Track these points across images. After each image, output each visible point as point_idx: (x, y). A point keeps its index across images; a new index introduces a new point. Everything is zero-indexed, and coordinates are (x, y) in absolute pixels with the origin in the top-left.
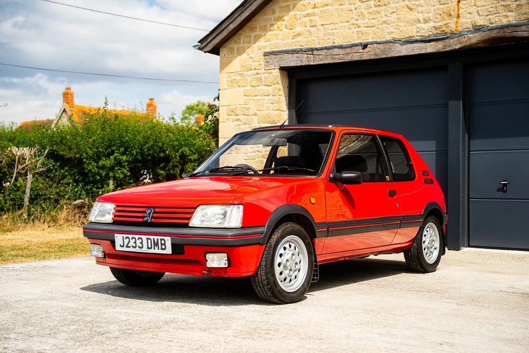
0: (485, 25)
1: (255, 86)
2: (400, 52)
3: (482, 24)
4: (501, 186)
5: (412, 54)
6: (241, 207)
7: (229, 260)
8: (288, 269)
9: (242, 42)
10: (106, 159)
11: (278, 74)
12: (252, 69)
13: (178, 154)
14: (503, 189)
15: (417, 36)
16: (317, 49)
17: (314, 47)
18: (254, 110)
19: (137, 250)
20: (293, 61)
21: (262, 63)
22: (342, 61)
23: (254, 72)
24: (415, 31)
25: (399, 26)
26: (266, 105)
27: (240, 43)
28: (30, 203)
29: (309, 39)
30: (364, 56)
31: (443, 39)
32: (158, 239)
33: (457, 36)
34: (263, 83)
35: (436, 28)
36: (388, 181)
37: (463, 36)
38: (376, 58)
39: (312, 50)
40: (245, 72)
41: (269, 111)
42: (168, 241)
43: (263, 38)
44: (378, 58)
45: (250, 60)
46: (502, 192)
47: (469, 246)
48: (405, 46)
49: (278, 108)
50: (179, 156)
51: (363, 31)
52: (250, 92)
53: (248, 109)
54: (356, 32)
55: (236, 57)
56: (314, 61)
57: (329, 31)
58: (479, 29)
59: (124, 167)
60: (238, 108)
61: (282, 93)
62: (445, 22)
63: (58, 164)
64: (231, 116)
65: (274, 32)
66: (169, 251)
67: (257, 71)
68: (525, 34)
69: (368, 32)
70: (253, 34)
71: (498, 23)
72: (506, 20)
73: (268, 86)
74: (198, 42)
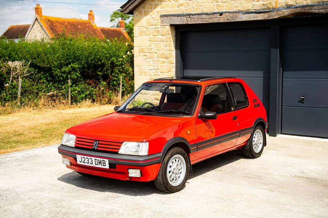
0: (293, 5)
1: (155, 36)
2: (242, 18)
3: (291, 4)
4: (301, 100)
5: (249, 20)
6: (148, 143)
7: (141, 173)
8: (174, 174)
9: (147, 7)
10: (66, 67)
11: (169, 29)
12: (154, 25)
13: (109, 62)
14: (302, 101)
15: (253, 9)
16: (192, 14)
17: (191, 13)
18: (154, 50)
19: (89, 165)
20: (178, 21)
21: (159, 21)
22: (207, 22)
23: (155, 27)
24: (251, 6)
25: (242, 2)
26: (162, 47)
27: (146, 9)
28: (21, 96)
29: (187, 8)
30: (221, 20)
31: (268, 12)
32: (101, 160)
33: (277, 10)
34: (160, 34)
35: (264, 5)
36: (233, 111)
37: (280, 11)
38: (228, 21)
39: (189, 15)
40: (149, 27)
41: (164, 51)
42: (107, 161)
43: (159, 6)
44: (229, 21)
45: (152, 19)
46: (301, 103)
47: (282, 133)
48: (245, 15)
49: (169, 49)
50: (110, 63)
51: (220, 5)
52: (152, 39)
53: (151, 49)
54: (216, 5)
55: (144, 17)
56: (191, 22)
57: (200, 4)
58: (290, 7)
59: (77, 71)
60: (145, 48)
61: (172, 40)
62: (269, 2)
63: (37, 70)
64: (141, 53)
65: (166, 3)
66: (107, 167)
67: (156, 26)
68: (317, 11)
69: (223, 5)
70: (154, 3)
71: (301, 3)
72: (305, 2)
73: (163, 35)
74: (120, 8)
